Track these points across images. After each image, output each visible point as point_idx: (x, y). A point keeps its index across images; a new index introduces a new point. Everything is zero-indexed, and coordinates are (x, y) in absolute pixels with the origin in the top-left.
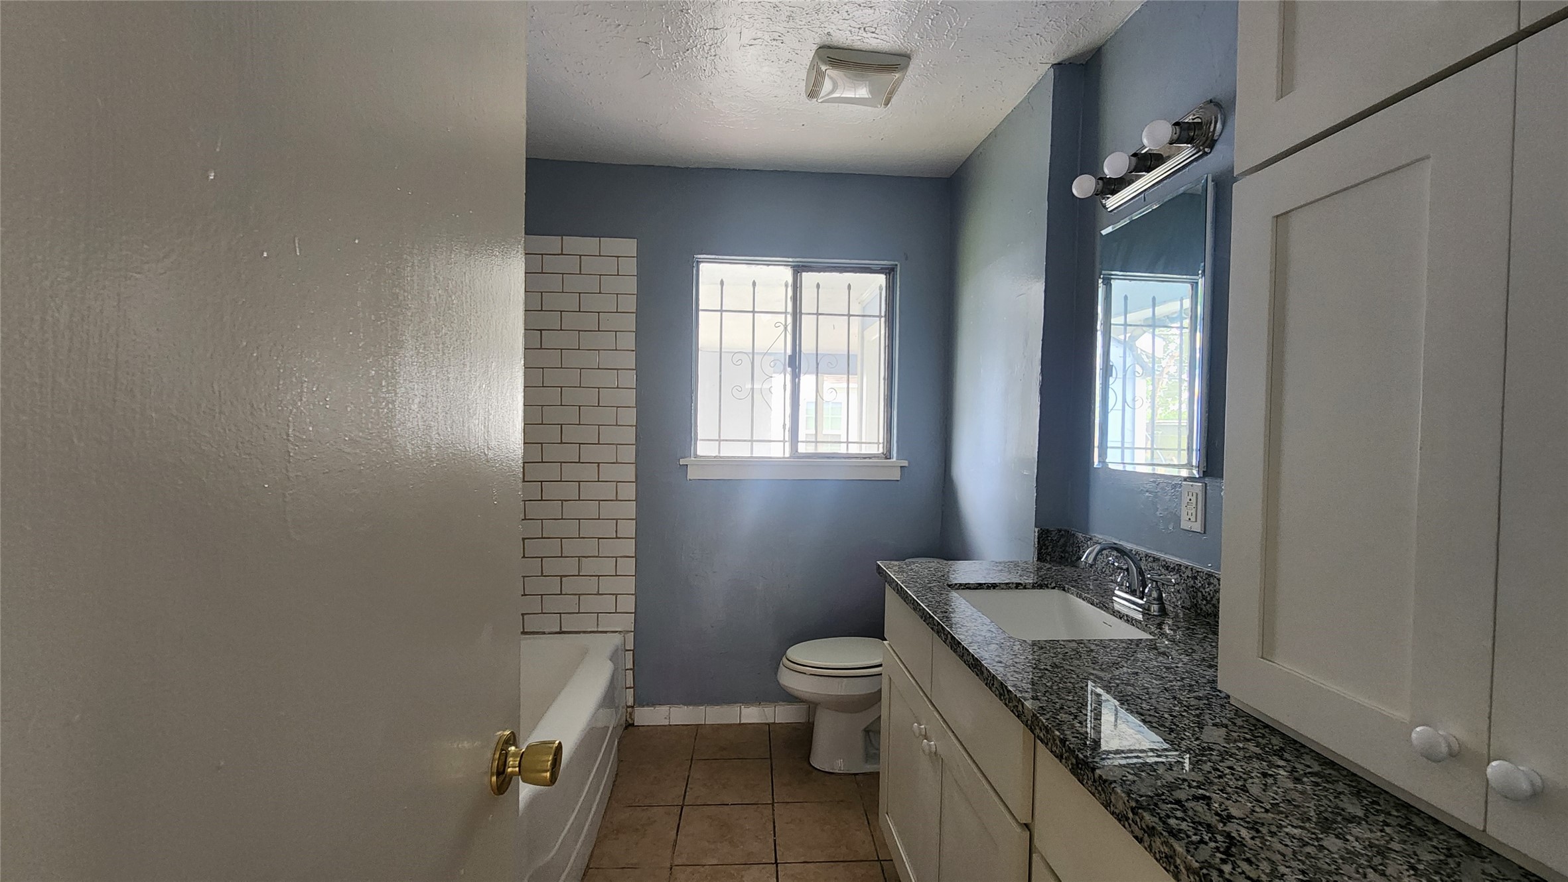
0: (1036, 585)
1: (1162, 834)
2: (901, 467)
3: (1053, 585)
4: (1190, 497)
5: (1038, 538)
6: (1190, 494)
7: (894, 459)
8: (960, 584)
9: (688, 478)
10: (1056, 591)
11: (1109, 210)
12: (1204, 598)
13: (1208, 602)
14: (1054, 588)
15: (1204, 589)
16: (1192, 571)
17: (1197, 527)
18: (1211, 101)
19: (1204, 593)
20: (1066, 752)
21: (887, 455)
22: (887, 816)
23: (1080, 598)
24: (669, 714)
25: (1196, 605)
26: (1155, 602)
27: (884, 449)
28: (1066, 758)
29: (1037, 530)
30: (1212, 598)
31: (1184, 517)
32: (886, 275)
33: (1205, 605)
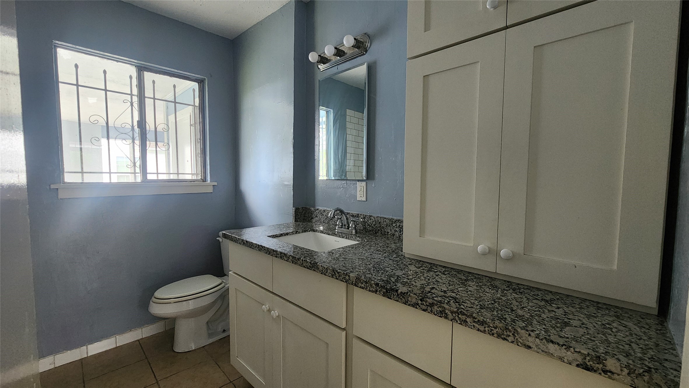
0: (303, 231)
1: (438, 304)
2: (213, 185)
3: (309, 230)
4: (361, 188)
5: (295, 212)
6: (361, 187)
7: (209, 182)
8: (273, 235)
9: (59, 197)
10: (311, 232)
11: (321, 70)
12: (368, 225)
13: (370, 226)
14: (310, 231)
15: (368, 221)
16: (363, 215)
17: (364, 199)
18: (365, 34)
19: (368, 223)
20: (379, 288)
21: (204, 180)
22: (238, 359)
23: (322, 233)
24: (54, 360)
25: (365, 228)
26: (354, 229)
27: (202, 177)
28: (379, 291)
29: (294, 208)
30: (371, 225)
31: (358, 196)
32: (198, 83)
33: (369, 227)
